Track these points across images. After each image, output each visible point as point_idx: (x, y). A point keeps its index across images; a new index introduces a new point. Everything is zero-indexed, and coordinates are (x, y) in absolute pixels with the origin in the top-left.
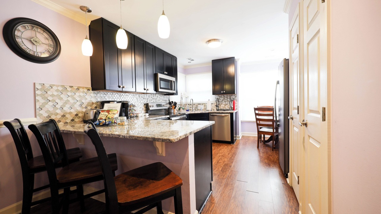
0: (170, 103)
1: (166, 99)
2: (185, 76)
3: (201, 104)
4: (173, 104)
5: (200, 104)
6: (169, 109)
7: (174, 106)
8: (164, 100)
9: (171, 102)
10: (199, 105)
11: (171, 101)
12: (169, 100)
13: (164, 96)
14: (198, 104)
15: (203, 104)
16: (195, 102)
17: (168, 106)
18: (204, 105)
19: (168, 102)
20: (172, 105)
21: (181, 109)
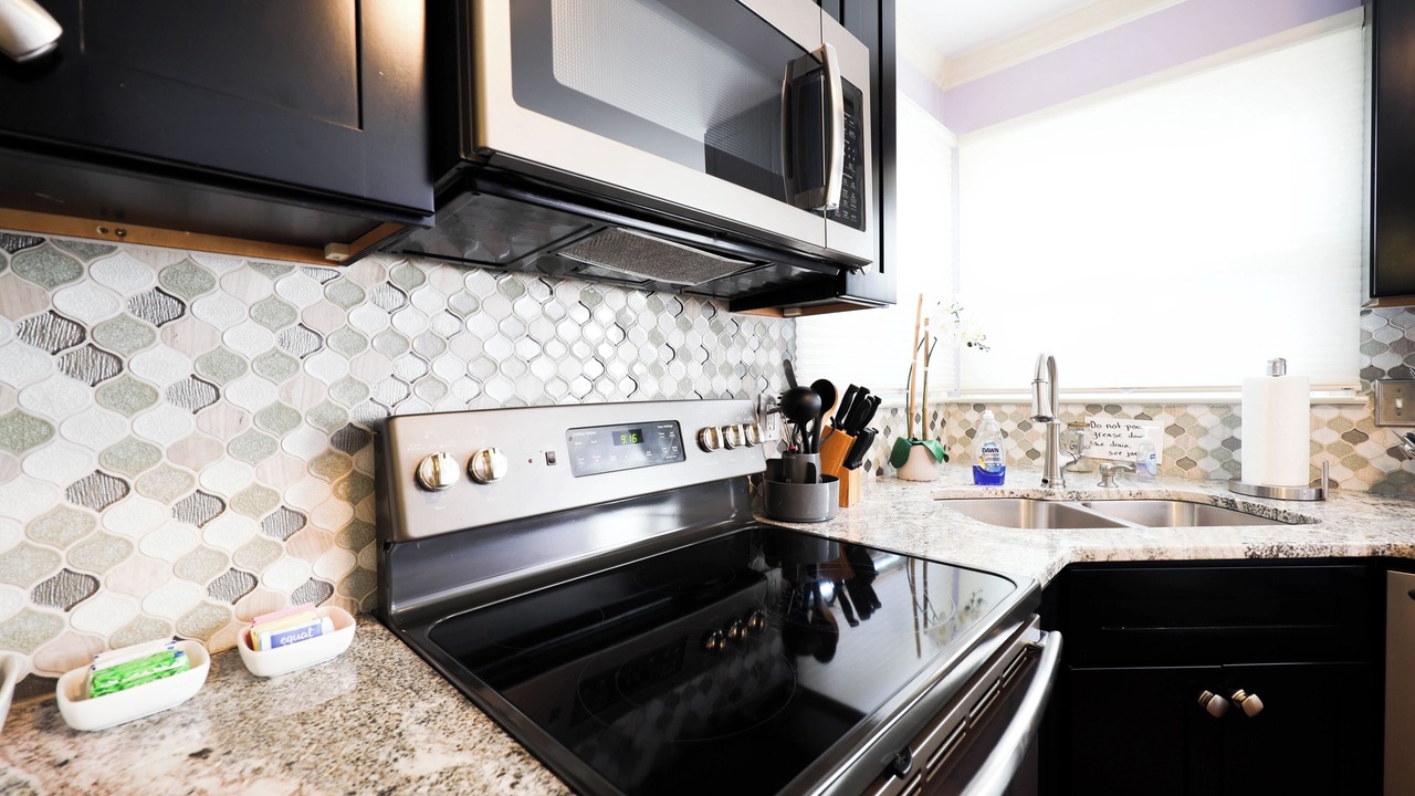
0: (796, 404)
1: (748, 357)
2: (955, 151)
3: (1132, 404)
4: (834, 412)
5: (1114, 408)
6: (780, 470)
7: (847, 440)
8: (727, 369)
9: (803, 391)
10: (1102, 418)
11: (805, 380)
12: (790, 374)
13: (725, 316)
14: (1093, 408)
15: (1157, 406)
16: (1076, 383)
17: (776, 433)
18: (1164, 420)
19: (777, 387)
20: (826, 421)
21: (917, 454)
